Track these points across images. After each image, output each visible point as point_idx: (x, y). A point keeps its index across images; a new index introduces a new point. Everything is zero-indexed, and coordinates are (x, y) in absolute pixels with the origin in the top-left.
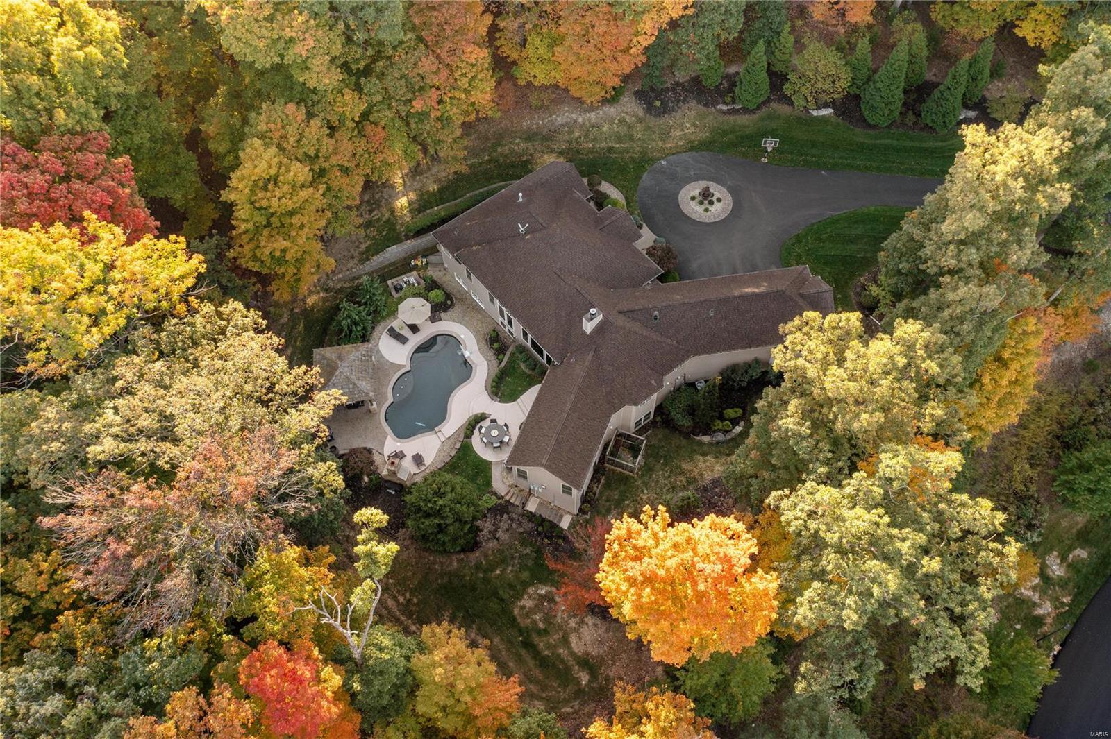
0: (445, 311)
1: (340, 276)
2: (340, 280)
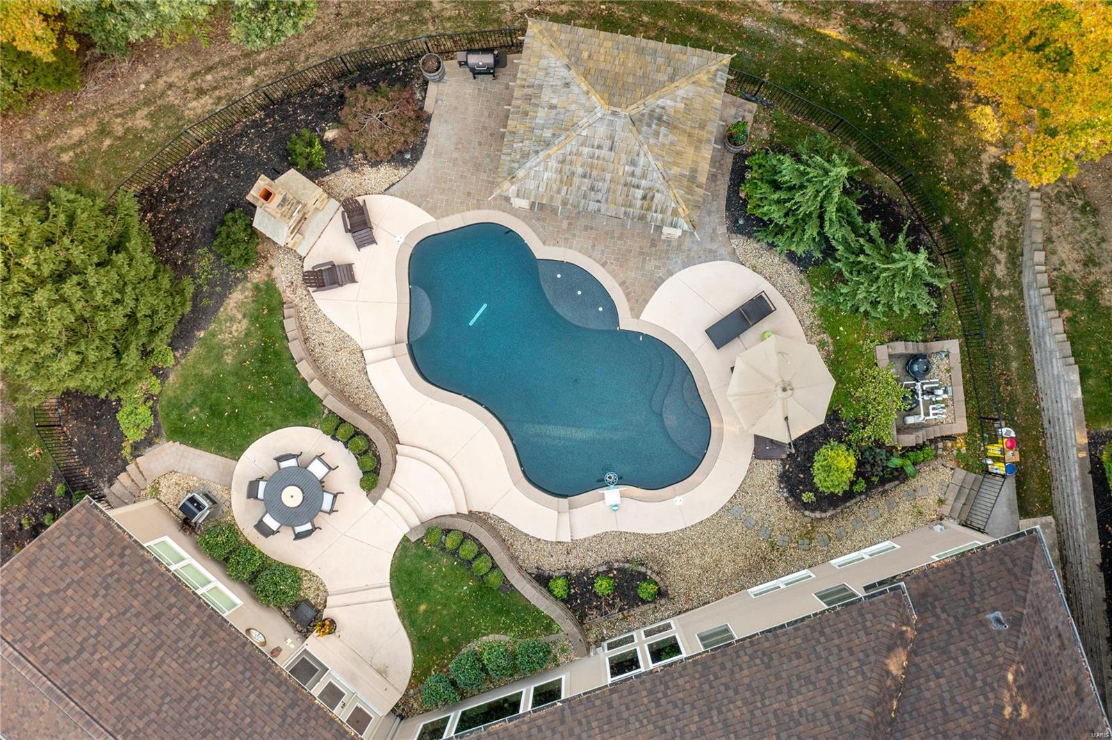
0: (784, 478)
1: (1036, 214)
2: (1022, 211)
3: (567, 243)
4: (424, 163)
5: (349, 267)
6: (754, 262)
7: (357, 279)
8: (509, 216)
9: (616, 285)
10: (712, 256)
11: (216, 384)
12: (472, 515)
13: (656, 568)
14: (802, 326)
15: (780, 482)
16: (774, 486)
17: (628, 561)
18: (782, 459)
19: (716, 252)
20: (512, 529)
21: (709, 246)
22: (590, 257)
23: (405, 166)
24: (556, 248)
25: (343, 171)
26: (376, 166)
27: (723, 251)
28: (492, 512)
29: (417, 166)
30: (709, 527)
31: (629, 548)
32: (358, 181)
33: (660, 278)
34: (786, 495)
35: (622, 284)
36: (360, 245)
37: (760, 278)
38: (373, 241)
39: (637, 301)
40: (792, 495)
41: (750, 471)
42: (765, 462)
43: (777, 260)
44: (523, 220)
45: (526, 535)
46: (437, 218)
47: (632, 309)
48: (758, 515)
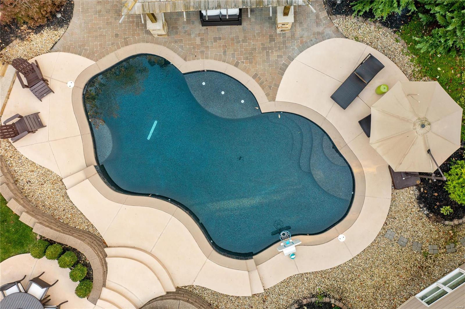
0: (422, 199)
3: (204, 55)
4: (76, 20)
6: (355, 34)
7: (44, 124)
8: (153, 44)
9: (251, 78)
10: (321, 37)
12: (179, 291)
13: (337, 296)
14: (406, 75)
15: (419, 203)
16: (415, 208)
17: (313, 296)
18: (416, 185)
19: (323, 33)
20: (214, 293)
21: (316, 29)
22: (224, 61)
23: (62, 26)
24: (195, 62)
25: (14, 42)
26: (40, 31)
27: (329, 31)
28: (195, 284)
29: (71, 24)
30: (371, 253)
31: (312, 285)
32: (28, 47)
33: (284, 64)
34: (426, 212)
35: (255, 77)
36: (40, 96)
37: (362, 46)
38: (50, 91)
39: (270, 87)
40: (432, 212)
41: (393, 200)
42: (403, 190)
43: (373, 28)
44: (164, 45)
45: (227, 296)
46: (96, 60)
47: (267, 95)
48: (408, 233)
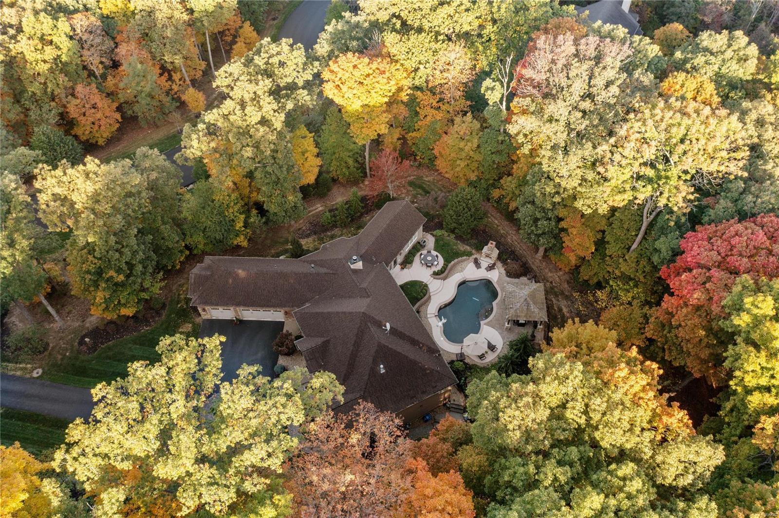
4: (508, 279)
5: (480, 268)
6: (504, 347)
7: (478, 269)
8: (501, 296)
9: (490, 320)
11: (449, 245)
12: (430, 297)
23: (506, 275)
24: (496, 306)
25: (501, 264)
26: (505, 270)
28: (431, 300)
32: (500, 267)
33: (494, 328)
36: (486, 269)
37: (501, 348)
38: (487, 272)
44: (500, 299)
46: (496, 283)
